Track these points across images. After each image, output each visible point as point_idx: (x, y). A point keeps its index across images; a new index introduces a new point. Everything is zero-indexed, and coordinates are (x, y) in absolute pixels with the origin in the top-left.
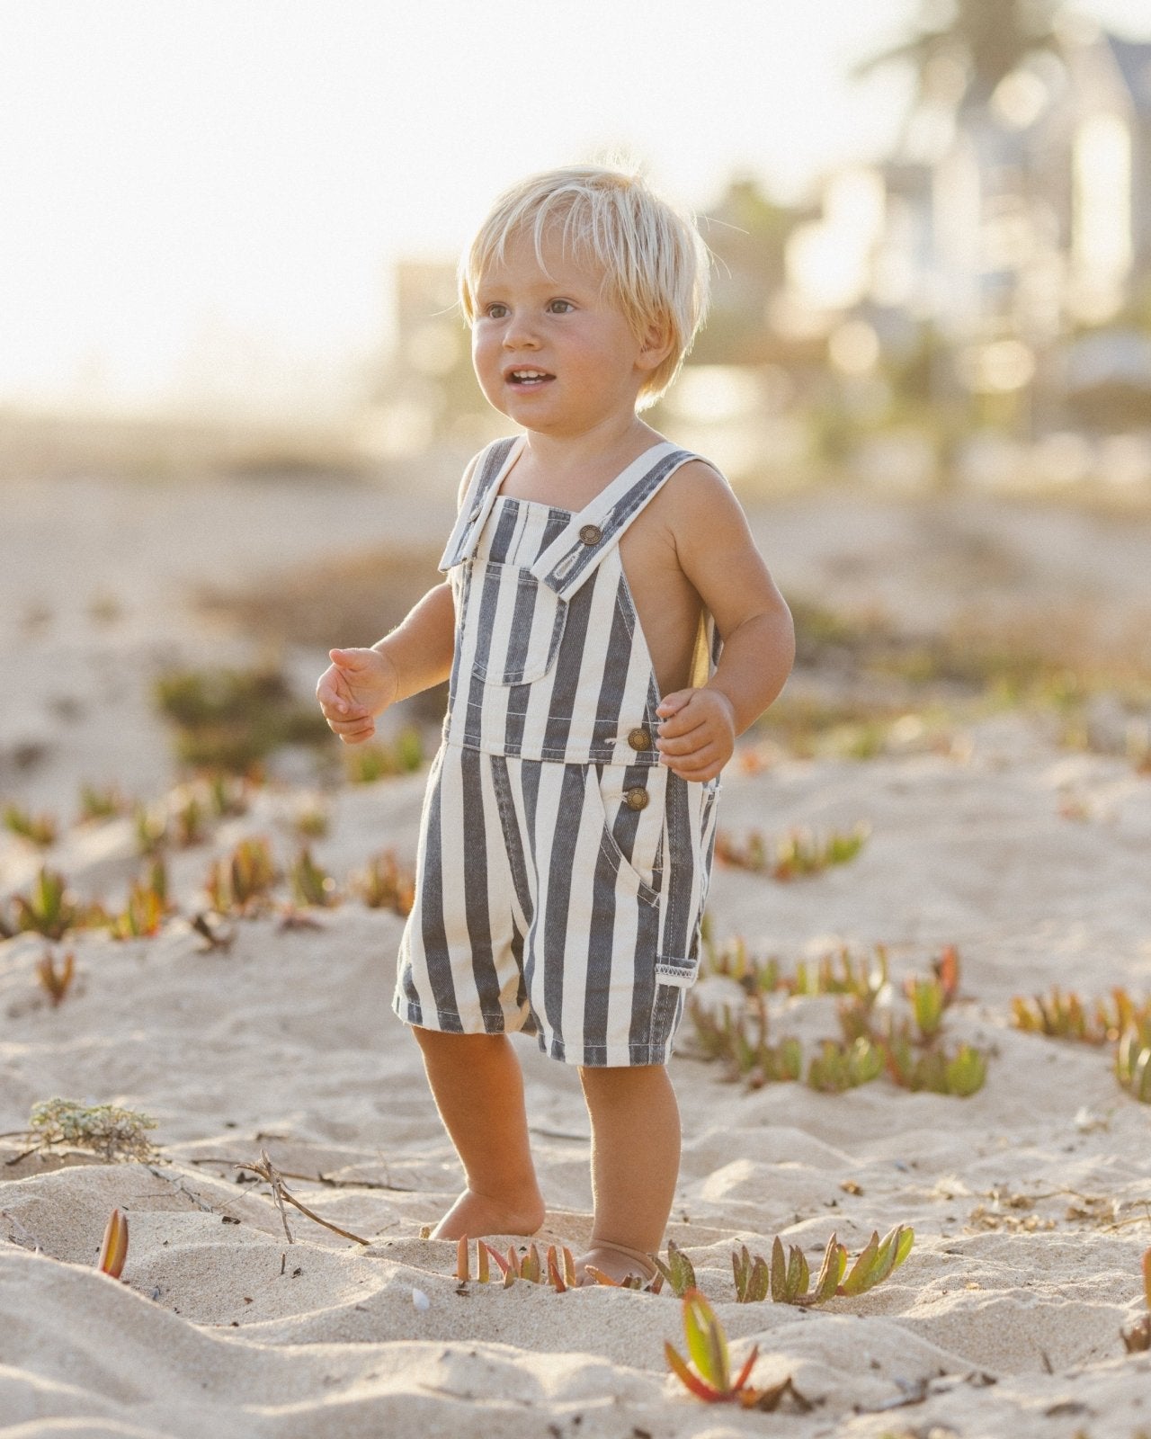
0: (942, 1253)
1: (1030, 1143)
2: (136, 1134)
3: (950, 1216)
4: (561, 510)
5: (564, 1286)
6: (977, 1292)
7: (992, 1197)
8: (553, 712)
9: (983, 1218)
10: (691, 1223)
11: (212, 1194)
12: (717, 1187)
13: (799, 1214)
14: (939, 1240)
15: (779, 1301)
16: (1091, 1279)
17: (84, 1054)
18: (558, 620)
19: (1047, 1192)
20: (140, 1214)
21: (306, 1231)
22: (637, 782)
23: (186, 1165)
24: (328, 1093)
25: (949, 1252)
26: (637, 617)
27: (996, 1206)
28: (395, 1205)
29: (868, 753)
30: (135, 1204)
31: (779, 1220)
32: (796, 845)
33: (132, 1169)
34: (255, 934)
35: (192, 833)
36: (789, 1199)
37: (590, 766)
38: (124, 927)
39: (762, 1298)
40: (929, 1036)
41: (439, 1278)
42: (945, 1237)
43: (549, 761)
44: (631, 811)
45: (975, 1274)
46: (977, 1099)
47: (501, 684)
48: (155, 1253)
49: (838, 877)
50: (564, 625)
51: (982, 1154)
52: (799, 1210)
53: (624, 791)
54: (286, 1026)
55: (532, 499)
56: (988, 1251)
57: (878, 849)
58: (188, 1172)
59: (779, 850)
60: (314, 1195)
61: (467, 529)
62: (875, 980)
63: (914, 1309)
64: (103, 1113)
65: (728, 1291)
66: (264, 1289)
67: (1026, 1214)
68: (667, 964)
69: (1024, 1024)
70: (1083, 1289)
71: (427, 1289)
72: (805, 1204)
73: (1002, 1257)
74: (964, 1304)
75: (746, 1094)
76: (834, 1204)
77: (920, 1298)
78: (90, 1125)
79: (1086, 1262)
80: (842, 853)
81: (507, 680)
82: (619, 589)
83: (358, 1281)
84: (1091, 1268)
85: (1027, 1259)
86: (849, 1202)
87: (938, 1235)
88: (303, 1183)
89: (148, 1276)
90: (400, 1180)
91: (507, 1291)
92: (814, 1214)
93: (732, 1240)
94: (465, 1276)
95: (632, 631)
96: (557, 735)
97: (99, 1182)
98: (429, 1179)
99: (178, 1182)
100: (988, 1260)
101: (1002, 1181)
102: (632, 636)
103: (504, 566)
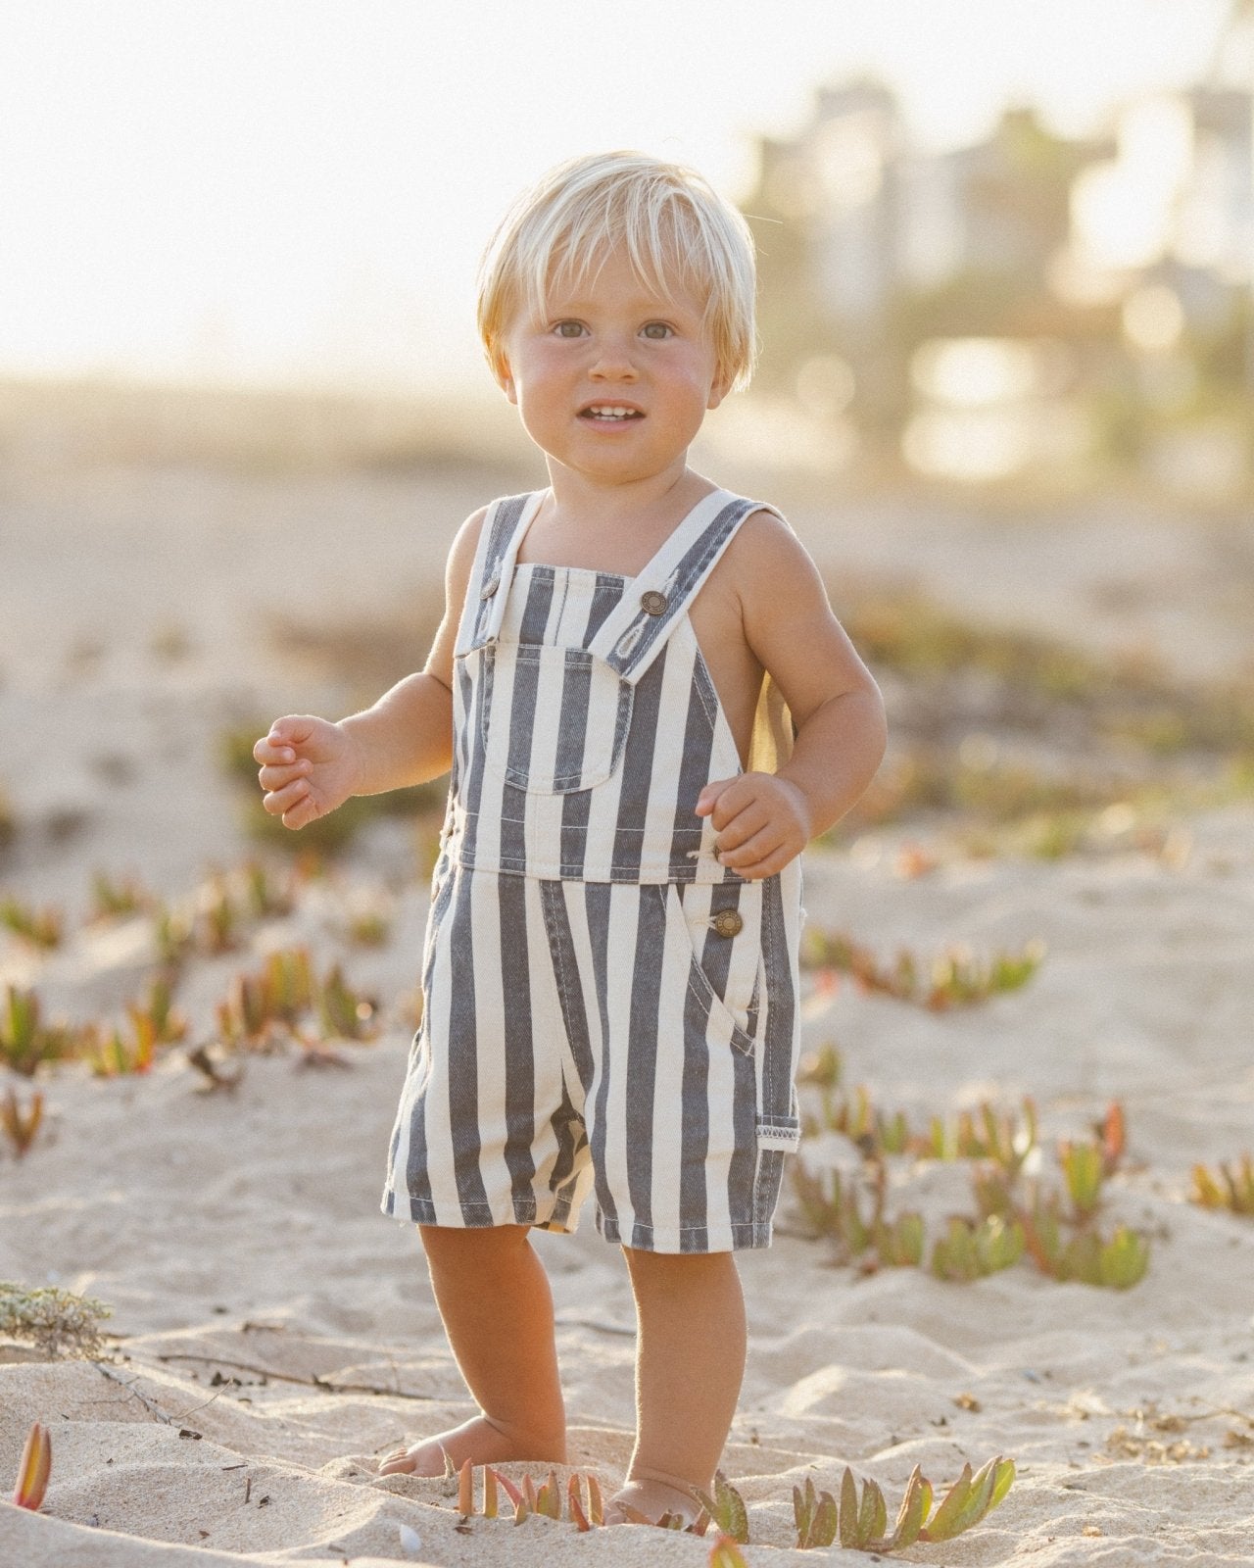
0: (1060, 1488)
1: (1194, 1349)
2: (85, 1325)
3: (1082, 1440)
4: (610, 575)
5: (587, 1524)
6: (1090, 1540)
7: (1135, 1416)
8: (622, 822)
9: (1123, 1443)
10: (761, 1445)
11: (174, 1401)
12: (803, 1398)
13: (898, 1434)
14: (1065, 1472)
15: (849, 1547)
16: (1239, 1524)
17: (48, 1218)
18: (623, 710)
19: (1202, 1413)
20: (82, 1424)
21: (288, 1448)
22: (729, 903)
23: (151, 1362)
24: (342, 1271)
25: (1069, 1487)
26: (719, 702)
27: (1139, 1429)
28: (402, 1417)
29: (1056, 852)
30: (78, 1412)
31: (873, 1442)
32: (955, 967)
33: (77, 1368)
34: (269, 1072)
35: (224, 937)
36: (888, 1415)
37: (670, 886)
38: (109, 1061)
39: (828, 1542)
40: (1086, 1212)
41: (435, 1511)
42: (1073, 1466)
43: (620, 883)
44: (720, 939)
45: (1095, 1515)
46: (1137, 1292)
47: (551, 792)
48: (94, 1474)
49: (1006, 1006)
50: (630, 714)
51: (1133, 1362)
52: (899, 1429)
53: (712, 914)
54: (299, 1186)
55: (570, 564)
56: (1117, 1486)
57: (1056, 972)
58: (149, 1373)
59: (934, 974)
60: (305, 1403)
61: (483, 607)
62: (1021, 1142)
63: (1013, 1559)
64: (46, 1298)
65: (790, 1533)
66: (225, 1521)
67: (1175, 1439)
68: (770, 1124)
69: (1206, 1199)
70: (1227, 1536)
71: (418, 1526)
72: (908, 1422)
73: (1134, 1495)
74: (1072, 1555)
75: (856, 1280)
76: (943, 1422)
77: (1022, 1545)
78: (30, 1312)
79: (1235, 1503)
80: (1010, 978)
81: (558, 786)
82: (695, 669)
83: (336, 1514)
84: (1241, 1509)
85: (1164, 1497)
86: (963, 1421)
87: (1064, 1463)
88: (294, 1386)
89: (82, 1502)
90: (415, 1385)
91: (517, 1529)
92: (916, 1435)
93: (808, 1467)
94: (468, 1509)
95: (714, 720)
96: (627, 851)
97: (34, 1384)
98: (450, 1383)
99: (132, 1386)
100: (1116, 1497)
101: (1152, 1396)
102: (714, 725)
103: (543, 649)
